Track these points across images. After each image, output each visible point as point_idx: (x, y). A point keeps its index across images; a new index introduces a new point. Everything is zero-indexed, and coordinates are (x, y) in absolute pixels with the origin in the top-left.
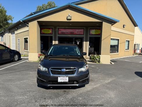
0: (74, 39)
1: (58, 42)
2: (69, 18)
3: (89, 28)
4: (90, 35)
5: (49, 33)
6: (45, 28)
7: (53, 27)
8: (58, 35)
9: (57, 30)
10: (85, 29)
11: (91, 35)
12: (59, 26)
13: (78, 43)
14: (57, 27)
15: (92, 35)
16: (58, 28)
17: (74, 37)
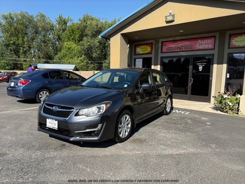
0: (191, 61)
1: (161, 68)
2: (170, 18)
3: (228, 33)
4: (229, 48)
5: (147, 52)
6: (141, 45)
7: (153, 41)
8: (160, 55)
9: (160, 44)
10: (217, 37)
11: (232, 48)
12: (163, 38)
13: (201, 68)
14: (161, 40)
15: (235, 48)
16: (162, 42)
17: (192, 56)
